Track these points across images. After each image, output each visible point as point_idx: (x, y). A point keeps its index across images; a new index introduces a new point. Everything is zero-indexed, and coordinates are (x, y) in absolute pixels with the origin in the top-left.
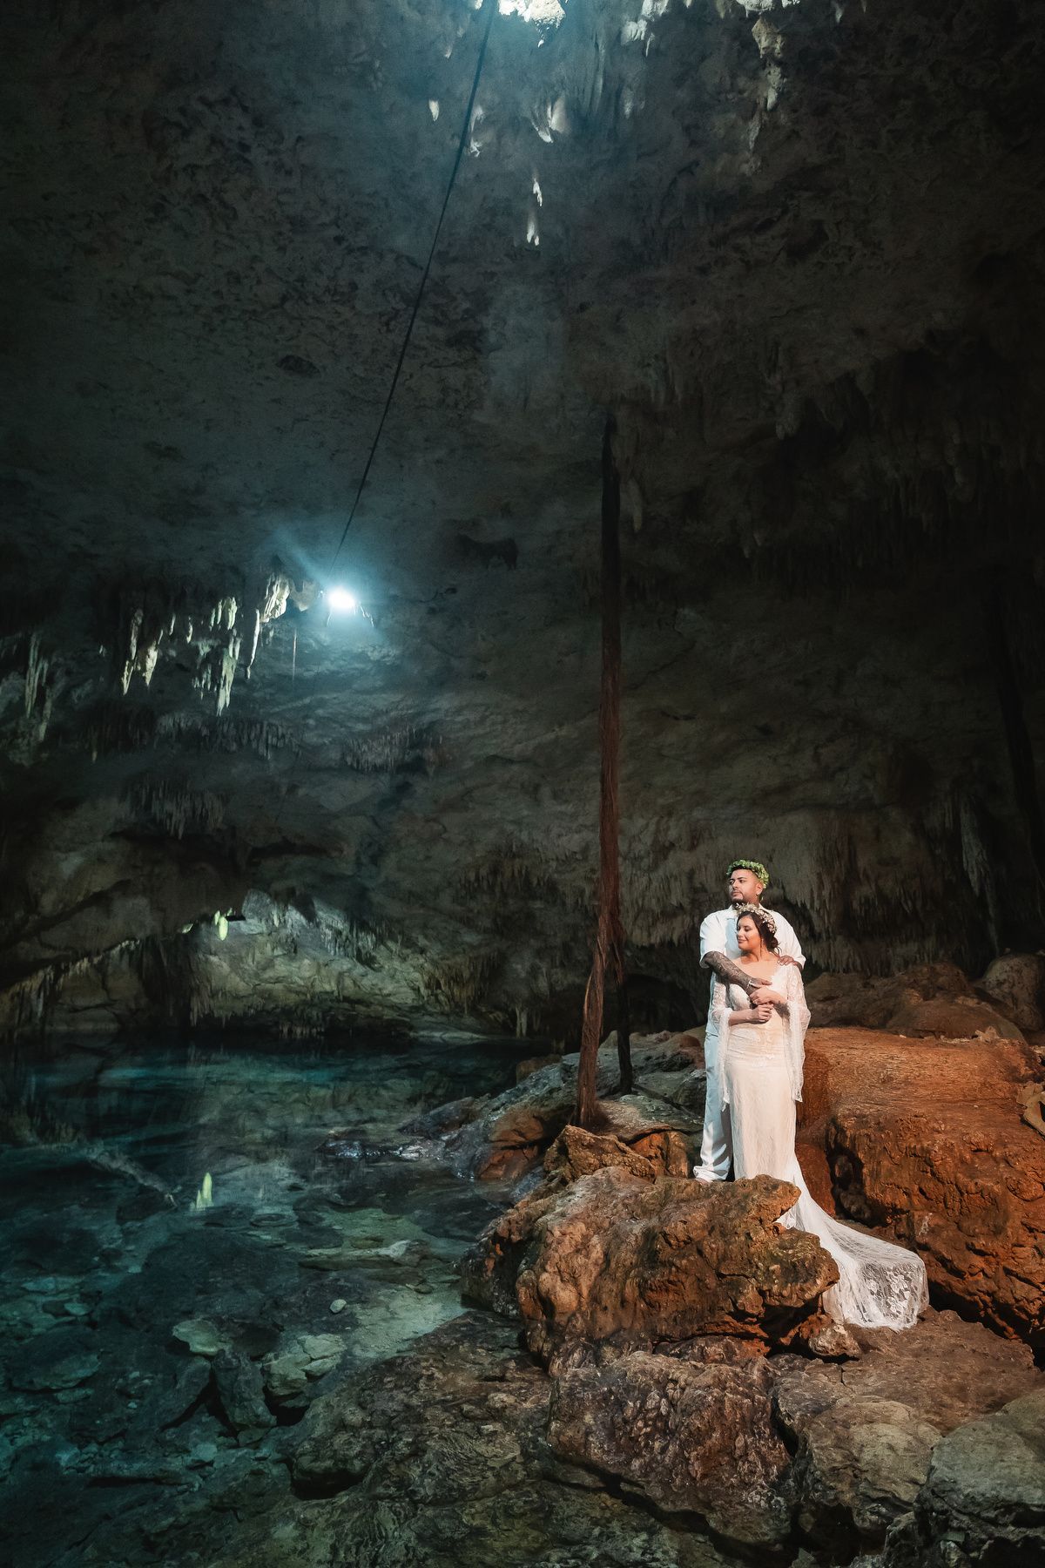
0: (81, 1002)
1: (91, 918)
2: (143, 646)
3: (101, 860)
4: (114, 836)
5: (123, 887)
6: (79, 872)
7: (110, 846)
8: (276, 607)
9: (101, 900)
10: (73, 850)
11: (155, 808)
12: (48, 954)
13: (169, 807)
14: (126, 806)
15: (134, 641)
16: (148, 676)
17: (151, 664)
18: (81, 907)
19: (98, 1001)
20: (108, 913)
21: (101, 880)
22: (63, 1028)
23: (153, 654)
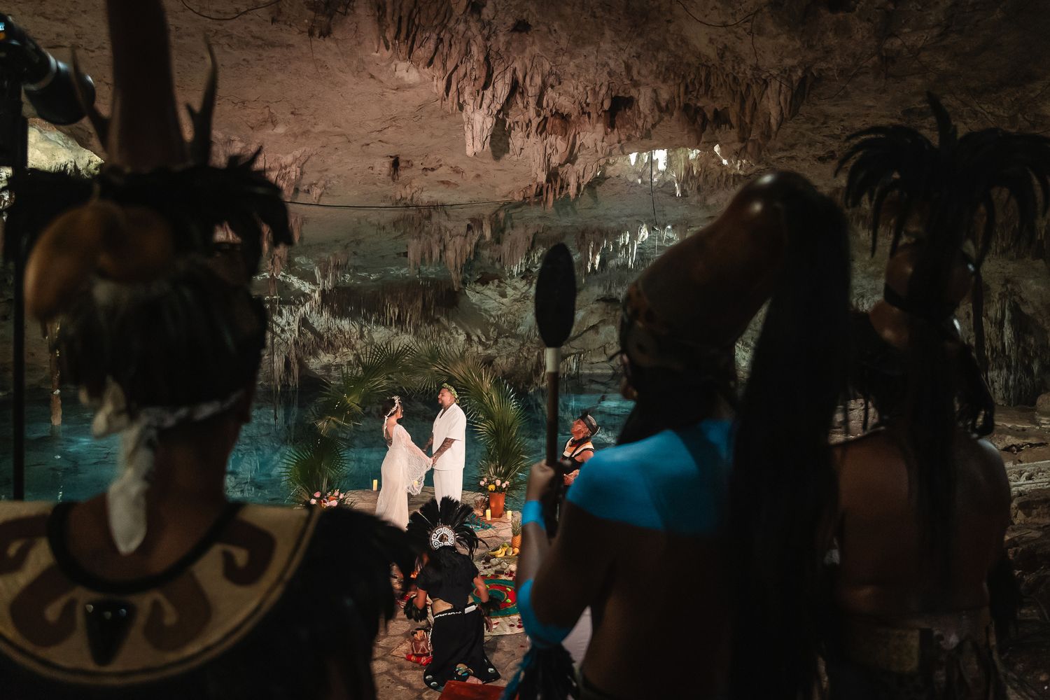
0: (594, 360)
1: (590, 335)
2: (594, 254)
3: (592, 312)
4: (598, 300)
5: (603, 322)
6: (584, 318)
7: (596, 306)
8: (644, 236)
9: (594, 328)
10: (581, 309)
11: (613, 291)
12: (574, 351)
13: (619, 290)
14: (602, 289)
15: (591, 254)
16: (597, 266)
17: (597, 261)
18: (585, 331)
19: (603, 360)
20: (597, 332)
21: (593, 320)
22: (587, 372)
23: (598, 257)
